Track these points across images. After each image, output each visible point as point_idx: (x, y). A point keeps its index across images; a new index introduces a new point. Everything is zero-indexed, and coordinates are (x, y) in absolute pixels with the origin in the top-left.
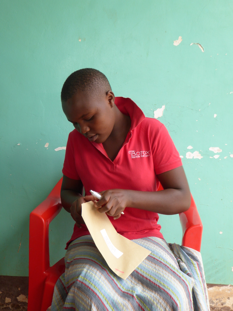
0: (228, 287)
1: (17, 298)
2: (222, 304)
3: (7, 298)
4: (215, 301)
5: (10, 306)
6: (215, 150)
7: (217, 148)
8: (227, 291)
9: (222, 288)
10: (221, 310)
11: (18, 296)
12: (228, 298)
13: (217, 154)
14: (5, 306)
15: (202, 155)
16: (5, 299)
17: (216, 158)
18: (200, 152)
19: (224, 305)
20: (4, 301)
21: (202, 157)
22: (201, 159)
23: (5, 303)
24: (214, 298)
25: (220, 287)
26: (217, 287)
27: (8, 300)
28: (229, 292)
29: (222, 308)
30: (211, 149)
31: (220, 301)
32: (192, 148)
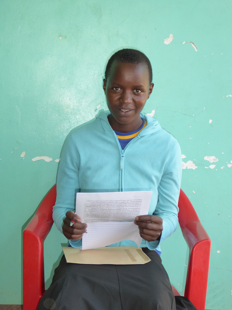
6: (211, 159)
13: (213, 163)
15: (196, 165)
18: (194, 162)
21: (197, 167)
22: (195, 169)
30: (206, 158)
32: (185, 157)
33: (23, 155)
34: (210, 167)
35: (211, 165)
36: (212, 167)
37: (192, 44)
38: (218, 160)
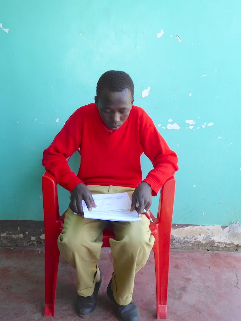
0: (200, 227)
1: (40, 236)
2: (195, 239)
3: (32, 237)
4: (190, 237)
5: (35, 243)
6: (190, 122)
7: (192, 121)
8: (198, 230)
9: (195, 228)
10: (194, 243)
11: (41, 235)
12: (200, 235)
13: (192, 125)
14: (31, 243)
15: (179, 126)
16: (31, 237)
17: (191, 128)
18: (178, 124)
19: (196, 240)
20: (31, 239)
21: (180, 128)
22: (179, 129)
23: (31, 241)
24: (189, 235)
25: (194, 226)
26: (191, 226)
27: (33, 238)
28: (200, 230)
29: (195, 242)
30: (187, 121)
31: (194, 237)
32: (172, 121)
33: (57, 120)
34: (189, 127)
35: (190, 126)
36: (191, 127)
37: (177, 37)
38: (195, 123)
